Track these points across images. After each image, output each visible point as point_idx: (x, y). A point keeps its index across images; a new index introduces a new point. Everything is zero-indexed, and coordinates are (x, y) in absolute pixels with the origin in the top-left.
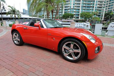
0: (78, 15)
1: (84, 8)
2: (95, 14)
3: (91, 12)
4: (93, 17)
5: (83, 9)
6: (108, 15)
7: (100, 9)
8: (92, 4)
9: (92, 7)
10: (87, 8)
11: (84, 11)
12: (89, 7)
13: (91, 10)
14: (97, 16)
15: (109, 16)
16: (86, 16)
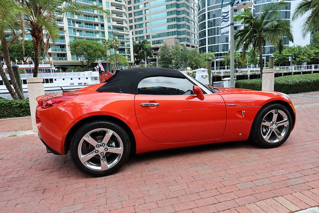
0: (63, 47)
1: (77, 26)
2: (111, 47)
3: (99, 40)
4: (108, 53)
5: (74, 30)
6: (140, 49)
7: (120, 32)
8: (97, 17)
9: (100, 26)
10: (85, 28)
11: (78, 34)
12: (91, 24)
13: (97, 32)
14: (118, 52)
15: (143, 53)
16: (91, 51)
